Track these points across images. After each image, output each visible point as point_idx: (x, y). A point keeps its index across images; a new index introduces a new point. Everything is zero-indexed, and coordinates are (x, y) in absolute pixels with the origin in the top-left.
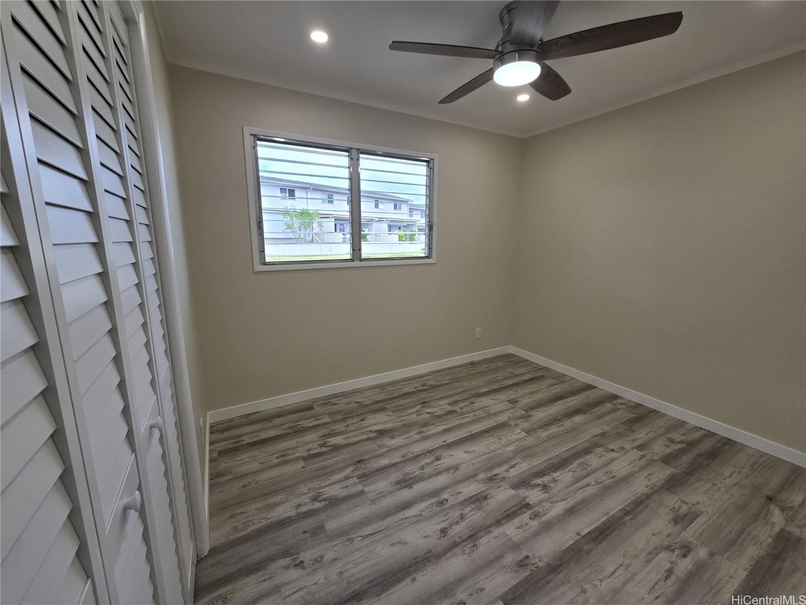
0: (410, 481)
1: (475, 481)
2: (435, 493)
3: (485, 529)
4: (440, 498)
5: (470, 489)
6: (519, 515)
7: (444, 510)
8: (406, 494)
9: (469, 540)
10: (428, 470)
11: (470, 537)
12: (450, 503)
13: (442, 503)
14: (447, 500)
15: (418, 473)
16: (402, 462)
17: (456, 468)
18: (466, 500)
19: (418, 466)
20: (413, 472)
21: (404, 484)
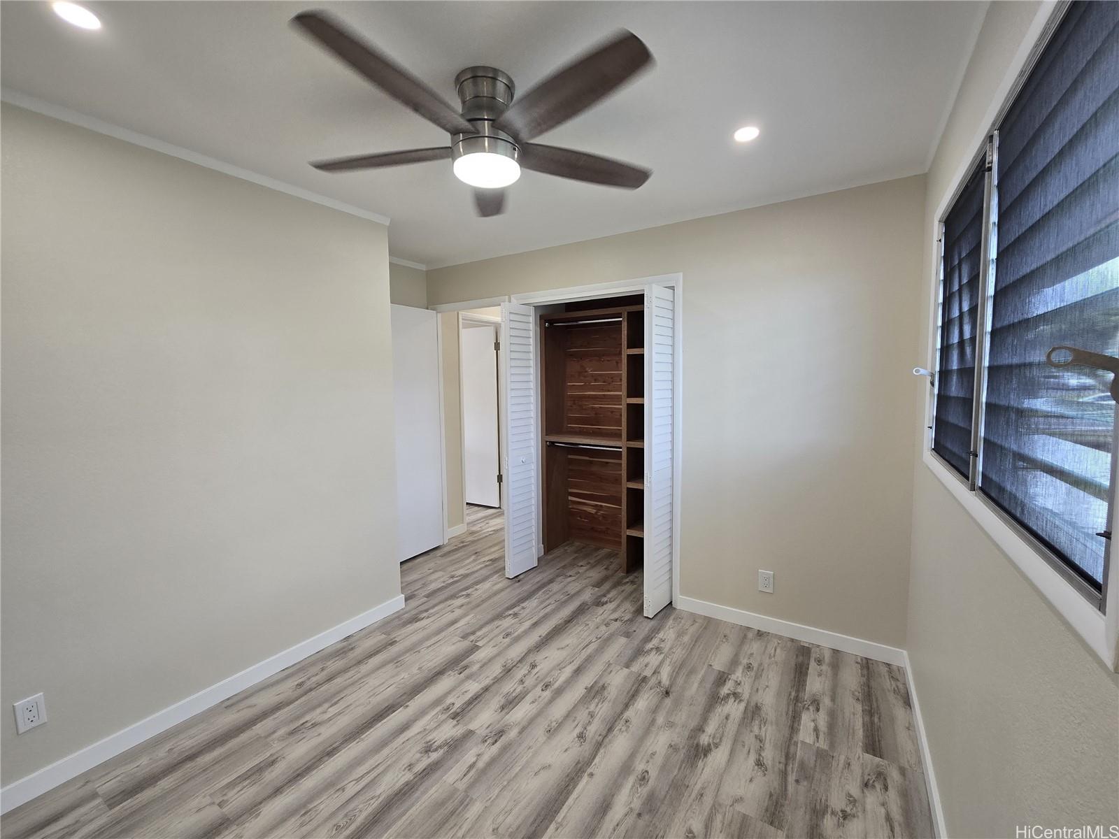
0: (593, 695)
1: (519, 723)
2: (559, 692)
3: (498, 681)
4: (551, 690)
5: (521, 713)
6: (465, 703)
7: (542, 680)
8: (587, 680)
9: (510, 668)
10: (582, 715)
11: (510, 670)
12: (539, 688)
13: (547, 686)
14: (542, 690)
15: (592, 707)
16: (622, 713)
17: (551, 732)
18: (524, 697)
19: (599, 715)
20: (597, 705)
21: (596, 688)
